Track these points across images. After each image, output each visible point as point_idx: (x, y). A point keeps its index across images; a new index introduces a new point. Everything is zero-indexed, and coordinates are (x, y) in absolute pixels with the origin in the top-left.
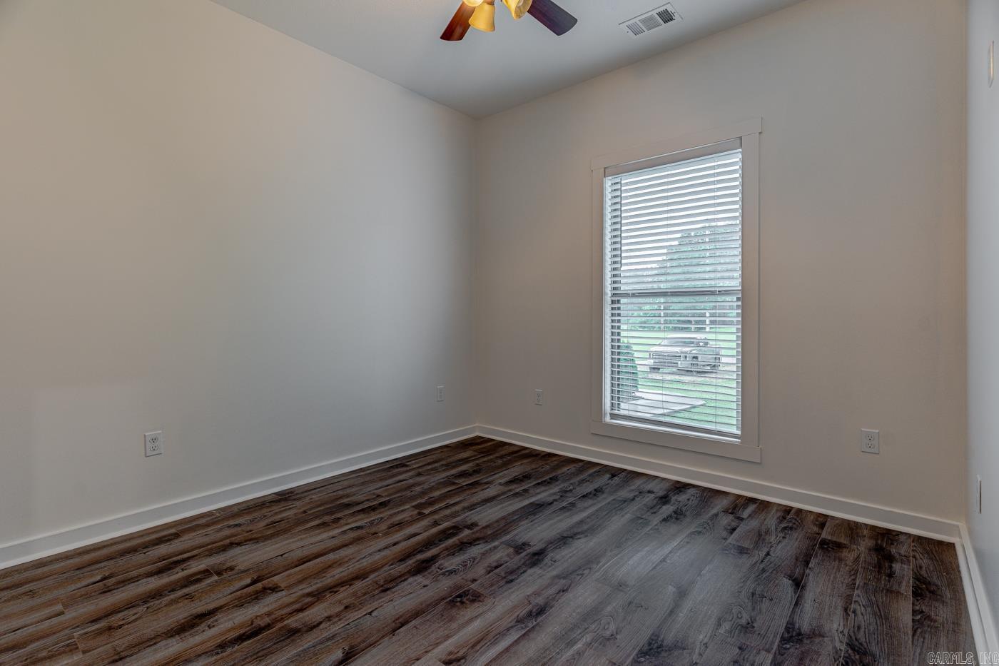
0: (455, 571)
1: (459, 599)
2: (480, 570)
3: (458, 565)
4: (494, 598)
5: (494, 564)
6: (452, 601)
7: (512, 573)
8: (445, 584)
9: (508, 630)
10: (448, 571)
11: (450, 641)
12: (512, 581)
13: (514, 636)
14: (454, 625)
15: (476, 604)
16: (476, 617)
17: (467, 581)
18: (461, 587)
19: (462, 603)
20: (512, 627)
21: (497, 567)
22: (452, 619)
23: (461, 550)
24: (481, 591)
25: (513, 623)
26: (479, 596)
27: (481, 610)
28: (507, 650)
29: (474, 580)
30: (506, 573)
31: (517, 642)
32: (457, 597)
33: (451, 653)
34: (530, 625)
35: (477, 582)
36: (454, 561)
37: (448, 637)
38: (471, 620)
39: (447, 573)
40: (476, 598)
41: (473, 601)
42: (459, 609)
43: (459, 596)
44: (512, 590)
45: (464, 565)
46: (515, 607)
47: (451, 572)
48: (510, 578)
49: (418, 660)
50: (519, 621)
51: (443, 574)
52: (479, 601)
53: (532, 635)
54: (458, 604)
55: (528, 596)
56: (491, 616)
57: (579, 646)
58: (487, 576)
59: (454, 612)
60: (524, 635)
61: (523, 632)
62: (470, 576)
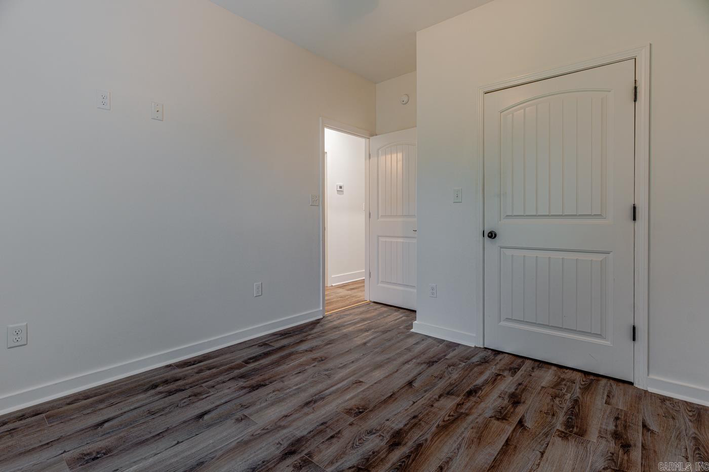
0: (368, 433)
1: (361, 410)
2: (347, 434)
3: (367, 440)
4: (337, 411)
5: (334, 440)
6: (365, 409)
7: (321, 431)
8: (373, 421)
9: (330, 394)
10: (374, 434)
11: (362, 389)
12: (322, 424)
13: (327, 392)
14: (361, 396)
15: (349, 407)
16: (348, 400)
17: (357, 424)
18: (361, 419)
19: (358, 408)
20: (328, 395)
21: (332, 437)
22: (362, 399)
23: (368, 460)
24: (346, 416)
25: (327, 397)
26: (347, 412)
27: (346, 404)
28: (332, 386)
29: (351, 424)
30: (326, 431)
31: (327, 389)
32: (362, 412)
33: (360, 385)
34: (317, 396)
35: (348, 423)
36: (371, 445)
37: (363, 391)
38: (352, 398)
39: (374, 431)
40: (349, 412)
41: (351, 409)
42: (359, 404)
43: (360, 413)
44: (323, 417)
45: (362, 441)
46: (324, 406)
47: (370, 432)
48: (323, 427)
49: (376, 383)
50: (323, 398)
51: (377, 431)
52: (347, 409)
53: (318, 392)
54: (360, 408)
55: (313, 413)
56: (339, 401)
57: (294, 388)
58: (340, 429)
59: (363, 403)
60: (322, 392)
61: (322, 393)
62: (355, 429)
